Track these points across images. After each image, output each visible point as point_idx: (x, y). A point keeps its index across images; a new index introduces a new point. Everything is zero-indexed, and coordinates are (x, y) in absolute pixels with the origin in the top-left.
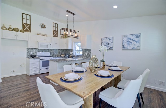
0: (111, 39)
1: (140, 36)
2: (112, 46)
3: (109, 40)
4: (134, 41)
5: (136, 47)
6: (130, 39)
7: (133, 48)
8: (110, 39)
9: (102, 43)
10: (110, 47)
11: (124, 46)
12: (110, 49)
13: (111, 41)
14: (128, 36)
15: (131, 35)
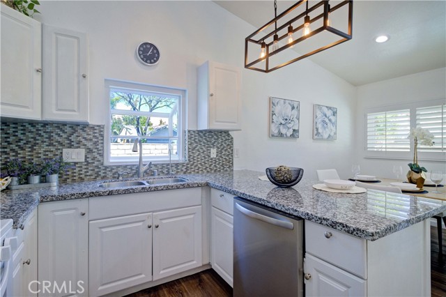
0: (296, 106)
1: (336, 112)
2: (296, 129)
3: (291, 108)
4: (330, 120)
5: (332, 134)
6: (326, 116)
7: (329, 136)
8: (293, 108)
9: (273, 115)
10: (294, 130)
11: (317, 129)
12: (292, 136)
13: (295, 112)
14: (323, 108)
15: (327, 107)
